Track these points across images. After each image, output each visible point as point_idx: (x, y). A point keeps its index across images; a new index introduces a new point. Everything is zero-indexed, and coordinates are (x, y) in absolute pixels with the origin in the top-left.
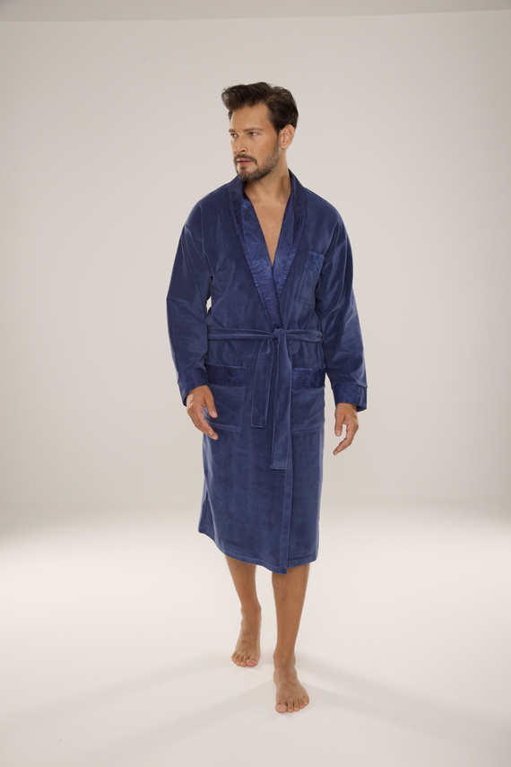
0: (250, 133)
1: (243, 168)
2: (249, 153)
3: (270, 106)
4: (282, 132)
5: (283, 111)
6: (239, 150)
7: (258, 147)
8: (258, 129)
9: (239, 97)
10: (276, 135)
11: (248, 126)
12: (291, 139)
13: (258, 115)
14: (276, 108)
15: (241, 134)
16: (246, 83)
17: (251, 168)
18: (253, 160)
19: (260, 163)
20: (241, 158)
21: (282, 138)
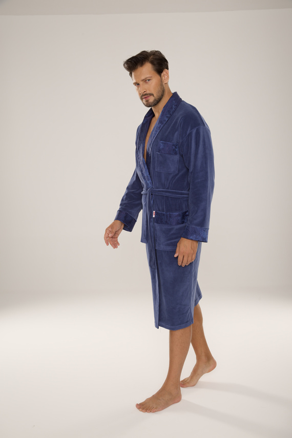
0: (145, 81)
1: (147, 101)
2: (148, 92)
3: (152, 63)
4: (162, 74)
5: (160, 63)
6: (142, 92)
7: (152, 87)
8: (149, 77)
9: (133, 64)
10: (159, 77)
11: (143, 78)
12: (168, 77)
13: (147, 69)
14: (155, 63)
15: (141, 83)
16: (135, 54)
17: (151, 99)
18: (151, 95)
19: (155, 95)
20: (144, 96)
21: (164, 78)
